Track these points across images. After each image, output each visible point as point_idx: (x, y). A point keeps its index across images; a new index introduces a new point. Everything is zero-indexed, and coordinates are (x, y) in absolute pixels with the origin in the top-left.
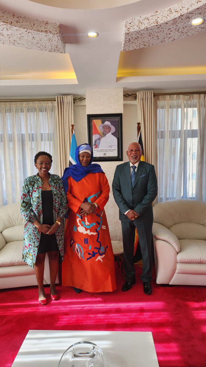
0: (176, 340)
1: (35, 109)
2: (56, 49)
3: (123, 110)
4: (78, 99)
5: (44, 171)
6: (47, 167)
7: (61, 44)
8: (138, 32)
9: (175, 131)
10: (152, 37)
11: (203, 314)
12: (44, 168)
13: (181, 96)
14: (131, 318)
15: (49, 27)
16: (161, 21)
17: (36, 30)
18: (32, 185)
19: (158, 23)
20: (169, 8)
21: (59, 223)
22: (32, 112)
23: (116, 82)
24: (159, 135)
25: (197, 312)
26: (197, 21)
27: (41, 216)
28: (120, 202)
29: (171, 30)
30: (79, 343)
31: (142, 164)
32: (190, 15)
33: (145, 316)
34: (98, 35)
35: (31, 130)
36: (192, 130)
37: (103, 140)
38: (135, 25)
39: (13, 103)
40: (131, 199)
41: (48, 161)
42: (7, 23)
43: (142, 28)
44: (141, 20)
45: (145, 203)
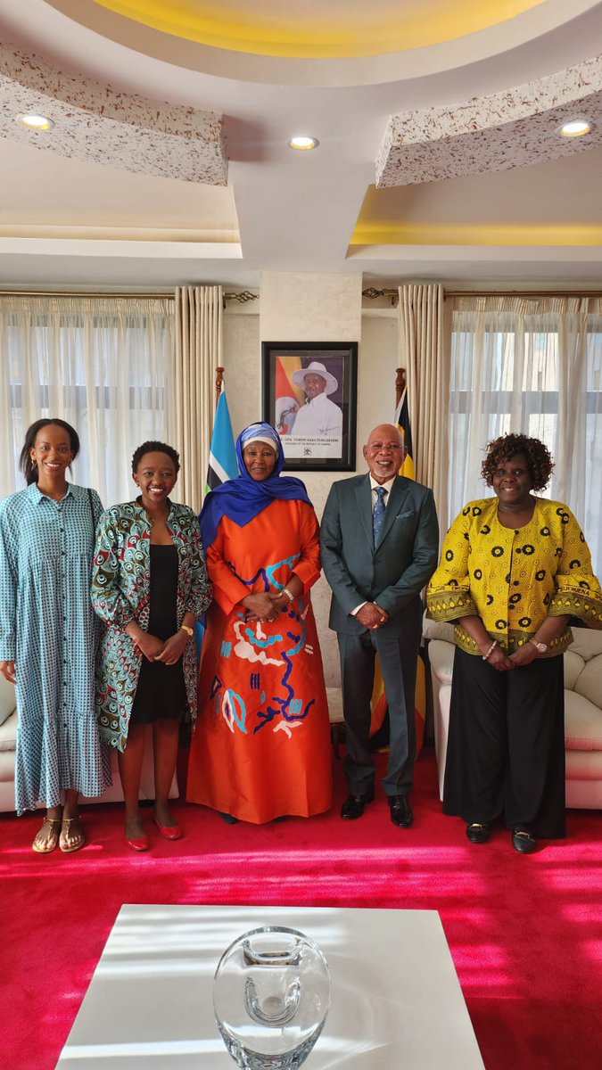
0: (494, 939)
1: (116, 319)
2: (207, 176)
3: (360, 333)
4: (235, 297)
5: (156, 494)
6: (164, 483)
7: (220, 165)
8: (423, 146)
9: (497, 393)
10: (457, 157)
11: (563, 879)
12: (156, 487)
13: (517, 301)
14: (377, 886)
15: (197, 124)
16: (484, 123)
17: (163, 129)
18: (122, 528)
19: (478, 127)
20: (506, 92)
21: (191, 632)
22: (106, 326)
23: (347, 257)
24: (455, 402)
25: (548, 872)
26: (575, 128)
27: (146, 610)
28: (340, 582)
29: (508, 144)
30: (260, 931)
31: (401, 484)
32: (559, 115)
33: (413, 882)
34: (317, 143)
35: (102, 377)
36: (543, 393)
37: (304, 411)
38: (417, 129)
39: (54, 301)
40: (371, 574)
41: (167, 469)
42: (92, 109)
43: (435, 137)
44: (434, 117)
45: (406, 584)
